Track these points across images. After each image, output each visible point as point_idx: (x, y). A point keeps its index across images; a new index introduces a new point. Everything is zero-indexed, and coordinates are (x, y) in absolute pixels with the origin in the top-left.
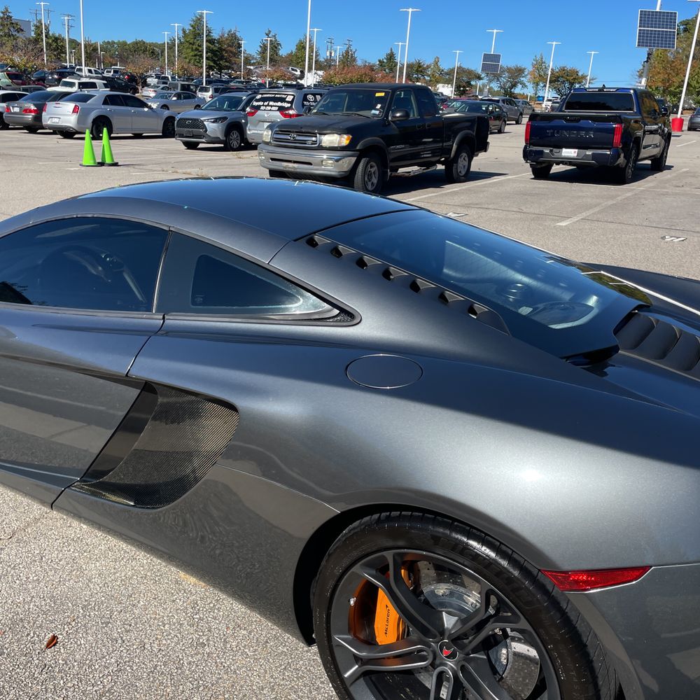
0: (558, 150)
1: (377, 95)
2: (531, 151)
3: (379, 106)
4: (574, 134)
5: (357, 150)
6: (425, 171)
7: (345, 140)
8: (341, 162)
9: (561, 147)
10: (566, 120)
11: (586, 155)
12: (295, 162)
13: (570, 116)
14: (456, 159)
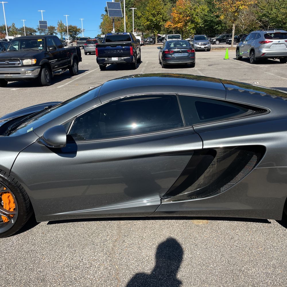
0: (110, 58)
1: (39, 40)
2: (100, 60)
3: (41, 45)
4: (115, 51)
5: (40, 65)
6: (64, 72)
7: (34, 61)
8: (35, 71)
9: (111, 57)
10: (111, 46)
11: (122, 59)
12: (11, 74)
13: (113, 44)
14: (73, 66)
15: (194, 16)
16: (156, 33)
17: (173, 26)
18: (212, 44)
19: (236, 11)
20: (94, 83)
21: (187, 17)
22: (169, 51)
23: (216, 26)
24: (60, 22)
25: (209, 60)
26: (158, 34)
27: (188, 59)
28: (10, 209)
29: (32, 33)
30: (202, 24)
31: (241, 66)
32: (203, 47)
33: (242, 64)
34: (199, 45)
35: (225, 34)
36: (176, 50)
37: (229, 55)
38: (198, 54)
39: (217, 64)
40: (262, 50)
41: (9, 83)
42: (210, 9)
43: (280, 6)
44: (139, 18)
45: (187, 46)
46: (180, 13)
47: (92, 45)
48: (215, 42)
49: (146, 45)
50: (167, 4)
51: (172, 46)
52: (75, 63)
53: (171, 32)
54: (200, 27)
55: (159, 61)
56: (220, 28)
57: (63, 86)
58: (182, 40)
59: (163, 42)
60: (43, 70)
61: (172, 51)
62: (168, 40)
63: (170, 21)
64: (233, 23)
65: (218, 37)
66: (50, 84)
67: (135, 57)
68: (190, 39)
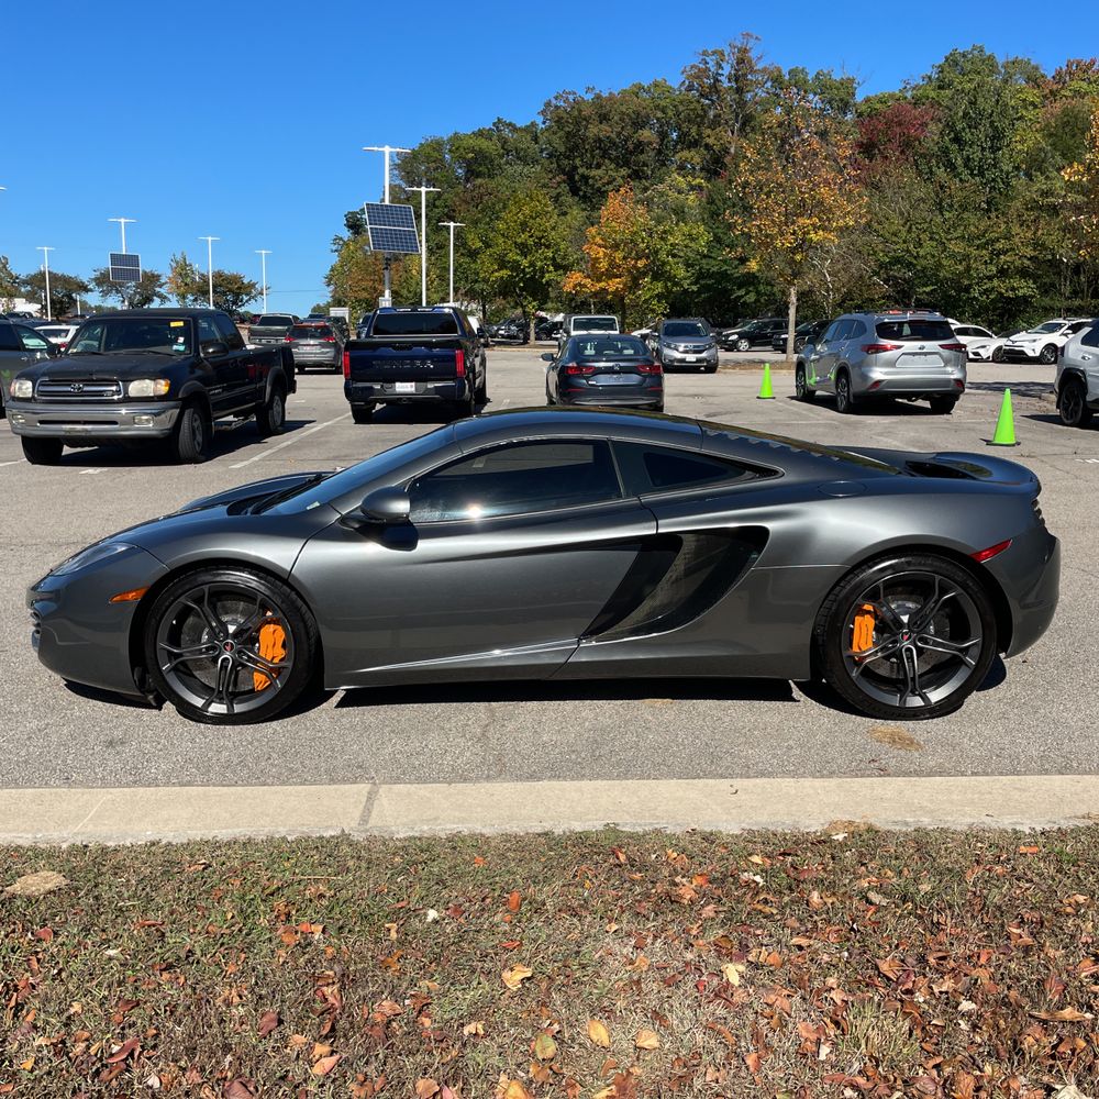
0: (390, 385)
1: (173, 324)
2: (356, 388)
3: (181, 340)
4: (407, 364)
5: (180, 399)
6: (244, 422)
7: (162, 387)
8: (163, 416)
9: (394, 382)
10: (394, 348)
11: (427, 389)
12: (86, 423)
13: (399, 342)
14: (270, 405)
15: (663, 256)
16: (530, 309)
17: (591, 286)
18: (727, 350)
19: (800, 246)
20: (346, 456)
21: (639, 258)
22: (579, 368)
23: (739, 289)
24: (179, 258)
25: (711, 400)
26: (537, 310)
27: (640, 393)
28: (273, 658)
29: (74, 295)
30: (691, 284)
31: (807, 418)
32: (691, 358)
33: (812, 412)
34: (679, 351)
35: (769, 317)
36: (602, 364)
37: (774, 387)
38: (671, 382)
39: (735, 412)
40: (871, 371)
41: (67, 450)
42: (715, 235)
43: (948, 232)
44: (473, 254)
45: (636, 353)
46: (616, 247)
47: (312, 342)
48: (735, 343)
49: (495, 348)
50: (569, 211)
51: (590, 351)
52: (277, 398)
53: (582, 307)
54: (686, 291)
55: (546, 398)
56: (751, 298)
57: (246, 463)
58: (623, 336)
59: (557, 339)
60: (188, 413)
61: (591, 367)
62: (573, 333)
63: (580, 271)
64: (791, 283)
65: (746, 328)
66: (203, 458)
67: (469, 382)
68: (648, 331)
